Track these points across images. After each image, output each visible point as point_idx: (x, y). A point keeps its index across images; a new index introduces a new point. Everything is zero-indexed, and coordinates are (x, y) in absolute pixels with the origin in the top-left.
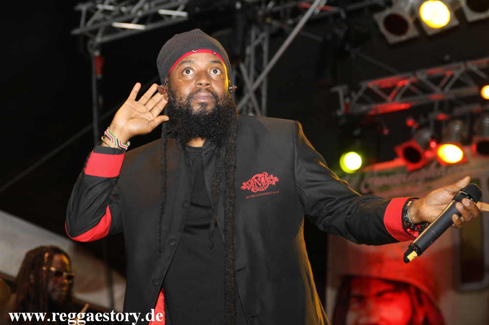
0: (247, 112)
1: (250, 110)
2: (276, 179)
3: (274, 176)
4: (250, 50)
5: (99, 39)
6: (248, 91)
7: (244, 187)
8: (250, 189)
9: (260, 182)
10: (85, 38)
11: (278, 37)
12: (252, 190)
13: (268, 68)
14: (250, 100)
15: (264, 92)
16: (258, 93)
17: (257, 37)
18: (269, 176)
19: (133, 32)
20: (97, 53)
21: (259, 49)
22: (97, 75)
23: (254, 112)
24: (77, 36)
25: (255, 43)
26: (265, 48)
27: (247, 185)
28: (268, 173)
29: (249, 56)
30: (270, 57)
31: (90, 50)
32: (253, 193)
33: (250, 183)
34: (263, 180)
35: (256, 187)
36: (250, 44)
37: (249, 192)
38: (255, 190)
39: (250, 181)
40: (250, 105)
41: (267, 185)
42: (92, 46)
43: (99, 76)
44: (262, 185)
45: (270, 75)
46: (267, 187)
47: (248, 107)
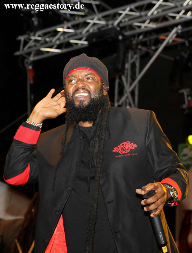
0: (126, 106)
1: (128, 104)
2: (135, 146)
3: (134, 144)
4: (127, 66)
5: (32, 58)
6: (126, 92)
7: (114, 151)
8: (119, 152)
9: (125, 148)
10: (23, 58)
11: (145, 57)
12: (120, 152)
13: (139, 77)
14: (127, 98)
15: (137, 93)
16: (132, 93)
17: (132, 58)
18: (131, 144)
19: (54, 54)
20: (30, 67)
21: (133, 66)
22: (30, 81)
23: (130, 105)
24: (18, 56)
25: (131, 61)
26: (138, 64)
27: (117, 149)
28: (130, 142)
29: (127, 69)
30: (140, 71)
31: (26, 65)
32: (120, 154)
33: (118, 148)
34: (127, 146)
35: (122, 150)
36: (128, 62)
37: (117, 154)
38: (121, 152)
39: (118, 147)
40: (128, 101)
41: (129, 149)
42: (27, 63)
43: (32, 82)
44: (126, 149)
45: (140, 82)
46: (129, 150)
47: (126, 102)
